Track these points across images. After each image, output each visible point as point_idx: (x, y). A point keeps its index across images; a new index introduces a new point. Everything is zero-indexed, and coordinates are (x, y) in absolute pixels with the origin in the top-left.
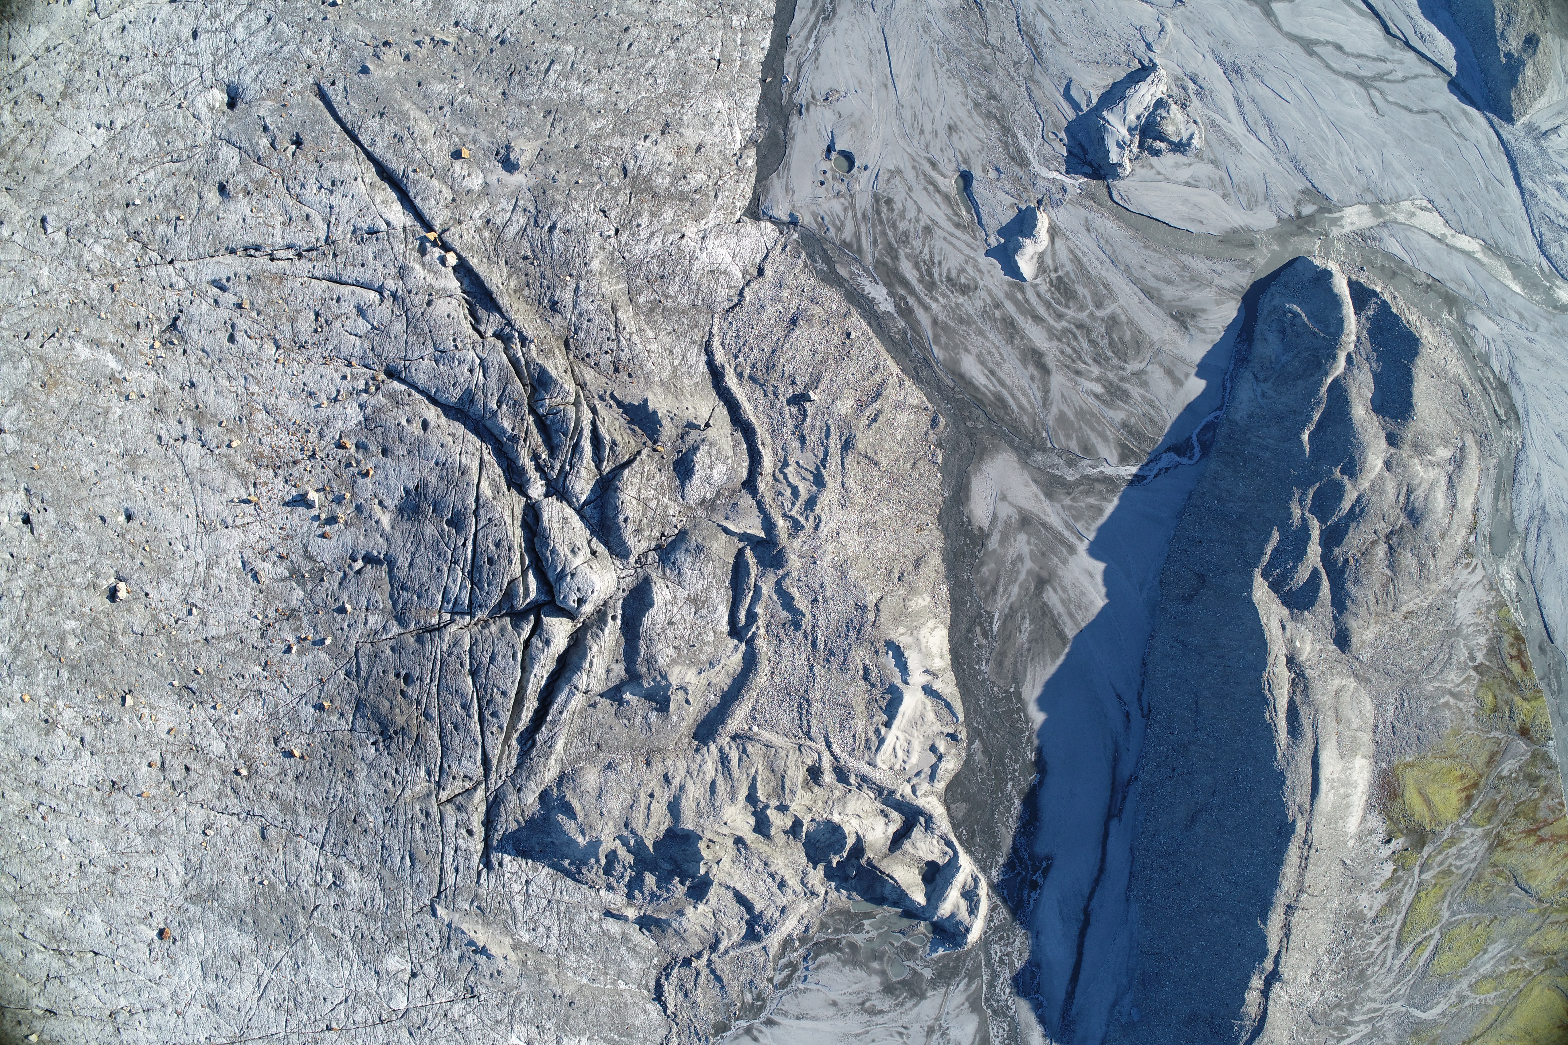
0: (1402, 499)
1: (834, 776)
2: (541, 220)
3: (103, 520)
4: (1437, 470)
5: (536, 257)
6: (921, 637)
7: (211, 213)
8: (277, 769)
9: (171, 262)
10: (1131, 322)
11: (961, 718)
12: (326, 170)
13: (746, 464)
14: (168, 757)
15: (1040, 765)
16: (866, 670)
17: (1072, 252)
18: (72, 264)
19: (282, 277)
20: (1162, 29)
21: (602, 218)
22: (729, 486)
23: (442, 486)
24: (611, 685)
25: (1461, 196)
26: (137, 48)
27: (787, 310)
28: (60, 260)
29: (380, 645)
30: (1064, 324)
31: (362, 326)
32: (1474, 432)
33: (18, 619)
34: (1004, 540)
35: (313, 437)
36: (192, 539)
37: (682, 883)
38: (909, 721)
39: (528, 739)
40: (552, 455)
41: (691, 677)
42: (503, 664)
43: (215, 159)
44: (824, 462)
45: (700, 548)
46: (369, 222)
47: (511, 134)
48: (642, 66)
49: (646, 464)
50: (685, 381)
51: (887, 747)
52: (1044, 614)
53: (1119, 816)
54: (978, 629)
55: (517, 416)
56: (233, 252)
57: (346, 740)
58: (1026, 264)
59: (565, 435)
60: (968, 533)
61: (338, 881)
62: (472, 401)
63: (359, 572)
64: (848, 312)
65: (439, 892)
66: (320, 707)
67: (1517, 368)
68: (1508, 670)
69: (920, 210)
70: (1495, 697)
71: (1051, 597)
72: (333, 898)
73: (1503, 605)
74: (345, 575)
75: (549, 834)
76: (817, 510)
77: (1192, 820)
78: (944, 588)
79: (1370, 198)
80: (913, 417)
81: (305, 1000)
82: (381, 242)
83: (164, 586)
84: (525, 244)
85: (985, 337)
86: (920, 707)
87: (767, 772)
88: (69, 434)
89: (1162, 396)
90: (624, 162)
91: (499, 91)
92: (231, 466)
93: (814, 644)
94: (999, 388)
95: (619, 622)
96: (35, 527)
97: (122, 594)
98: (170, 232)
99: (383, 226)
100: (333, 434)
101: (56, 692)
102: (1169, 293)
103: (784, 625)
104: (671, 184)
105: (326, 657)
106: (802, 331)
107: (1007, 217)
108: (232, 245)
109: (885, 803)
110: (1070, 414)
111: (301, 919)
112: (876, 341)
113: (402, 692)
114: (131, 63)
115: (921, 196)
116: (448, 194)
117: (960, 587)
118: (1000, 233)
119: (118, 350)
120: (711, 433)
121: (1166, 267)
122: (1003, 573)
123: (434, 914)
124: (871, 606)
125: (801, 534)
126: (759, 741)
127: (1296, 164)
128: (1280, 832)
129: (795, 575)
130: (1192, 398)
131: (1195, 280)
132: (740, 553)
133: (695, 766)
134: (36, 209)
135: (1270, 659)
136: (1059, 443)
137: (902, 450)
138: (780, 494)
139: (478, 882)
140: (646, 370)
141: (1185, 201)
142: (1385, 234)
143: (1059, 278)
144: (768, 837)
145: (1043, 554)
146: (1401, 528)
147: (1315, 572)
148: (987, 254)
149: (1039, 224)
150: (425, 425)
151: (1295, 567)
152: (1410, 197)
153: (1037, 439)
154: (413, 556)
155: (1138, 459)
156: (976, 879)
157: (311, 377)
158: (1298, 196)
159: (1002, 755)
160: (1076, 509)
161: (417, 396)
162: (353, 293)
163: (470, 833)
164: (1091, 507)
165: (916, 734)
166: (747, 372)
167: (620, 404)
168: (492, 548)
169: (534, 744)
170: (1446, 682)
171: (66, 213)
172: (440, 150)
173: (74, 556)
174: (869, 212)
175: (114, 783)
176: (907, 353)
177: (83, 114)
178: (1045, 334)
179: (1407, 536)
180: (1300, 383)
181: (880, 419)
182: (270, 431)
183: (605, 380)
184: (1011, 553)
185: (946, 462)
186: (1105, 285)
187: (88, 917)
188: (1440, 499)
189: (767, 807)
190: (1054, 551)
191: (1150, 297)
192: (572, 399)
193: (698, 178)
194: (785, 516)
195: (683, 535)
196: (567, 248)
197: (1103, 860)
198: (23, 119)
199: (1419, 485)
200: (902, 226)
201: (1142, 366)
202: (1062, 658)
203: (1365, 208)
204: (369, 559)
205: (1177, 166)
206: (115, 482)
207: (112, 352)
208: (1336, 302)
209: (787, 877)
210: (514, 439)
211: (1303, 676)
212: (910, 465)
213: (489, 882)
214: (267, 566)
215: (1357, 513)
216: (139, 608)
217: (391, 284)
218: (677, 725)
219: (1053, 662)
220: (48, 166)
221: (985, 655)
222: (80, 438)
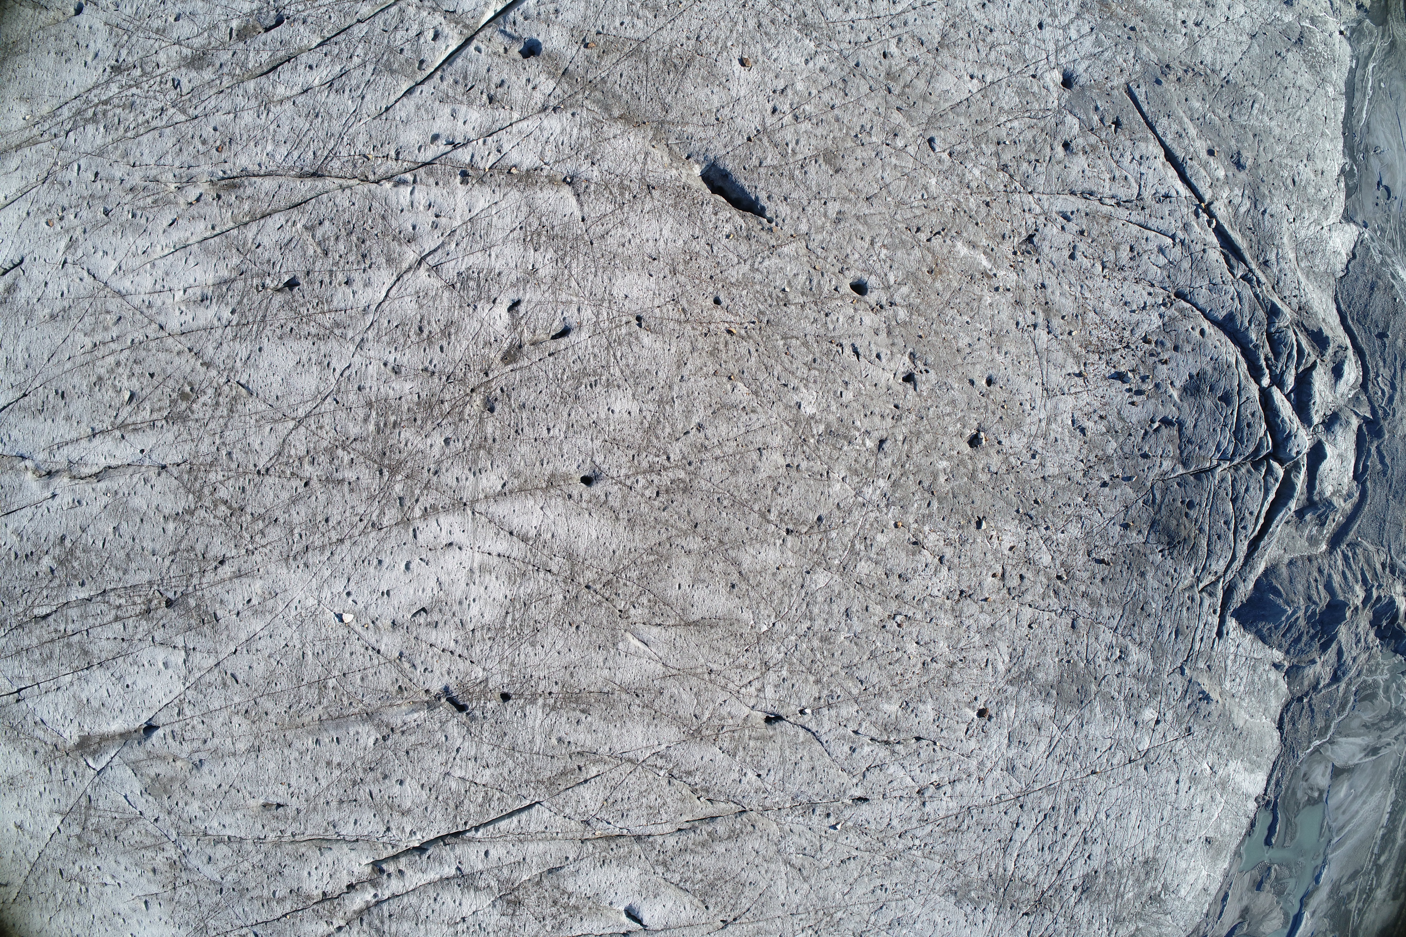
2: (1258, 206)
3: (972, 382)
5: (1255, 230)
7: (1060, 162)
8: (1088, 574)
9: (1031, 193)
12: (1136, 148)
13: (1361, 373)
14: (1010, 569)
18: (956, 180)
19: (1109, 218)
21: (1288, 210)
22: (1355, 386)
23: (1216, 374)
24: (1299, 509)
26: (998, 23)
28: (946, 174)
29: (1168, 482)
31: (1162, 260)
33: (899, 459)
35: (1127, 334)
36: (1039, 402)
39: (1252, 545)
40: (1274, 359)
42: (1252, 494)
43: (1062, 122)
45: (1345, 424)
46: (1166, 190)
49: (1320, 369)
55: (1258, 332)
56: (1073, 193)
57: (1140, 551)
61: (1124, 655)
62: (1232, 320)
63: (1157, 430)
65: (1187, 657)
66: (1124, 527)
72: (1118, 668)
74: (1146, 433)
81: (1081, 753)
82: (1172, 205)
83: (1015, 436)
84: (1249, 219)
88: (951, 313)
90: (1293, 176)
91: (1228, 114)
92: (1069, 349)
95: (1305, 468)
96: (919, 384)
97: (982, 442)
98: (1031, 171)
99: (1174, 194)
100: (1140, 333)
101: (925, 519)
105: (1130, 490)
108: (1075, 189)
111: (1094, 688)
113: (1187, 515)
114: (995, 34)
116: (1209, 179)
119: (989, 253)
120: (1348, 353)
123: (1182, 673)
134: (925, 130)
139: (1213, 647)
150: (1202, 332)
154: (1197, 420)
157: (1127, 291)
161: (1198, 312)
162: (1155, 237)
163: (1215, 612)
167: (1305, 330)
168: (1249, 417)
169: (1256, 548)
171: (951, 139)
172: (1202, 148)
173: (948, 409)
175: (962, 592)
177: (960, 64)
182: (1098, 327)
183: (1295, 314)
187: (921, 707)
192: (1288, 324)
198: (909, 54)
204: (1166, 422)
206: (984, 354)
207: (985, 253)
213: (1219, 647)
214: (1092, 425)
216: (994, 453)
217: (1180, 235)
220: (934, 98)
222: (958, 317)
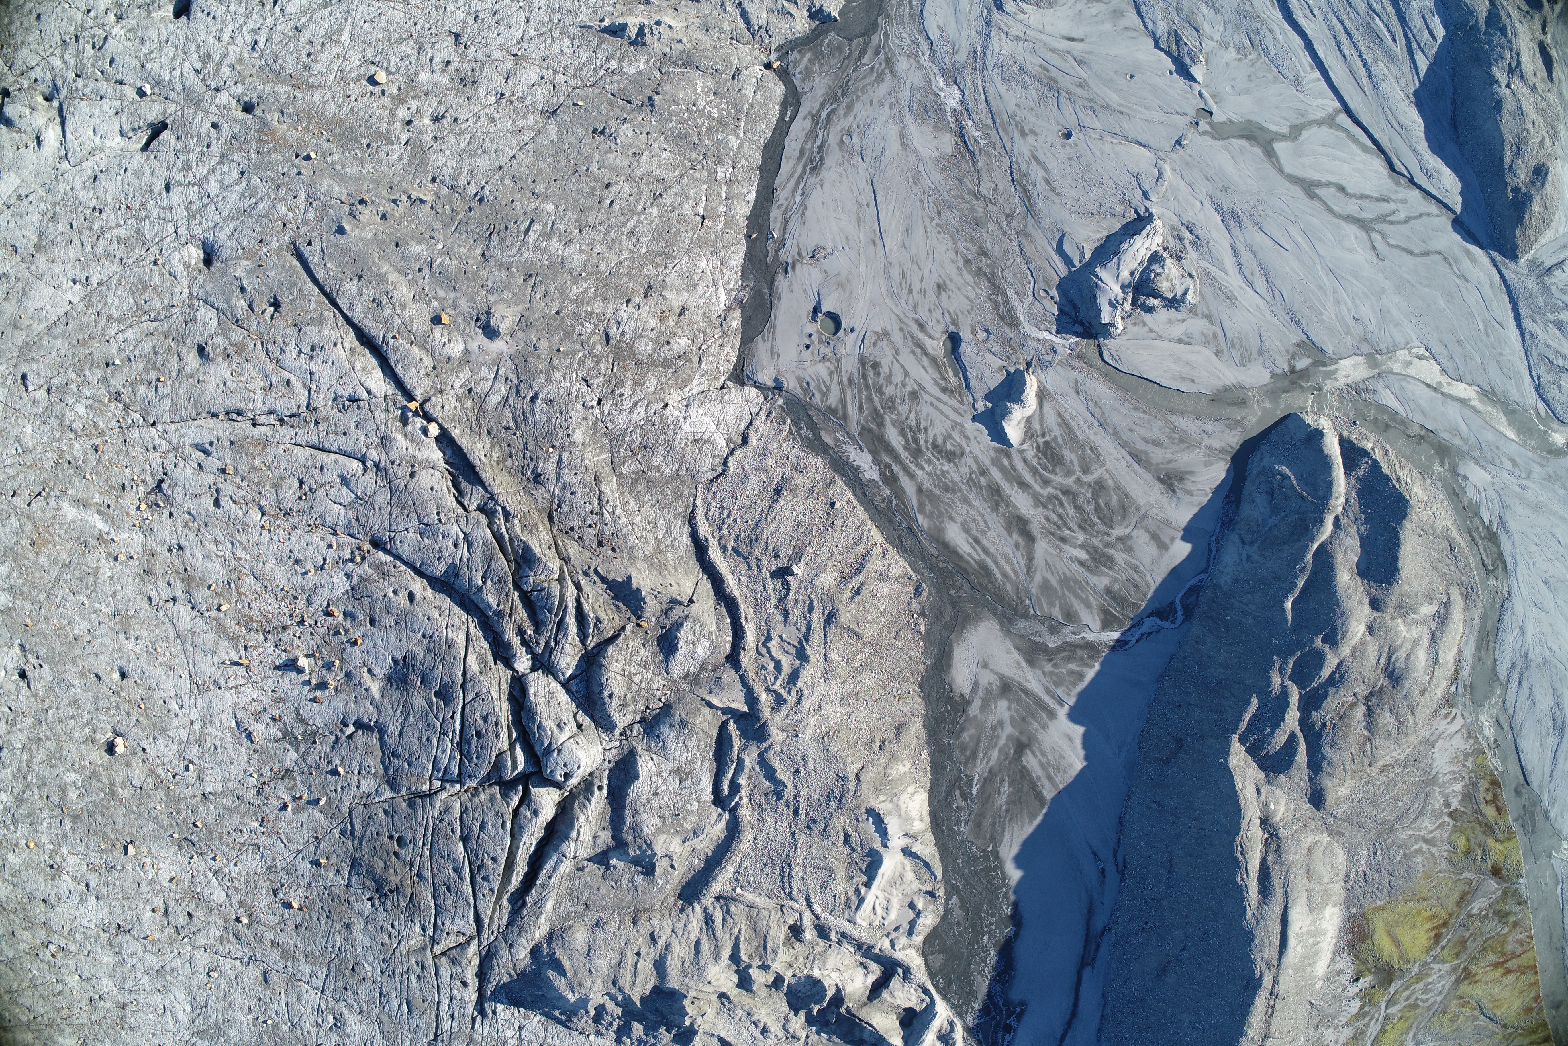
0: (1383, 661)
1: (815, 933)
2: (523, 390)
3: (98, 677)
4: (1420, 627)
5: (518, 428)
6: (901, 803)
7: (191, 376)
8: (277, 919)
9: (154, 424)
10: (1118, 487)
11: (940, 875)
12: (305, 334)
13: (730, 638)
14: (171, 903)
15: (1016, 919)
16: (847, 836)
17: (1060, 415)
18: (55, 423)
19: (264, 443)
20: (1160, 176)
21: (585, 388)
22: (712, 660)
23: (429, 658)
24: (598, 850)
25: (1460, 342)
26: (109, 199)
27: (771, 480)
28: (43, 418)
29: (373, 807)
30: (1050, 490)
31: (346, 496)
32: (1460, 584)
33: (19, 770)
34: (985, 706)
35: (301, 603)
36: (186, 698)
37: (668, 1031)
38: (889, 881)
39: (519, 899)
40: (537, 630)
41: (676, 846)
42: (493, 833)
43: (193, 320)
44: (806, 637)
45: (683, 723)
46: (350, 390)
47: (491, 298)
48: (624, 224)
49: (631, 640)
50: (669, 555)
51: (867, 906)
52: (1023, 777)
53: (1092, 964)
54: (957, 793)
55: (501, 592)
56: (215, 415)
57: (342, 895)
58: (1013, 430)
59: (550, 612)
60: (950, 700)
61: (339, 1023)
62: (457, 575)
63: (350, 737)
64: (833, 481)
65: (436, 1036)
66: (316, 863)
67: (1508, 517)
68: (1483, 814)
69: (906, 374)
70: (1468, 840)
71: (1031, 761)
72: (335, 1039)
73: (1480, 752)
74: (337, 739)
75: (540, 988)
76: (800, 684)
77: (1163, 971)
78: (925, 754)
79: (1366, 348)
80: (897, 587)
82: (362, 411)
83: (161, 742)
84: (507, 413)
85: (970, 505)
86: (899, 868)
87: (750, 932)
88: (60, 593)
89: (1147, 560)
90: (607, 328)
91: (479, 252)
92: (221, 629)
93: (796, 813)
94: (983, 556)
95: (605, 792)
96: (32, 682)
97: (120, 749)
98: (151, 394)
99: (364, 395)
100: (320, 602)
101: (60, 840)
102: (1157, 455)
103: (766, 795)
104: (654, 350)
105: (321, 816)
106: (787, 502)
107: (995, 380)
108: (214, 409)
109: (864, 955)
110: (1054, 582)
112: (860, 510)
113: (396, 854)
114: (104, 216)
115: (908, 360)
116: (428, 362)
117: (941, 752)
118: (987, 397)
119: (104, 511)
120: (694, 609)
121: (1156, 429)
122: (983, 738)
124: (852, 777)
125: (783, 708)
126: (742, 902)
127: (1291, 314)
128: (1247, 987)
129: (777, 747)
130: (1177, 562)
131: (1185, 441)
132: (724, 726)
133: (680, 926)
134: (15, 366)
135: (1244, 825)
136: (1042, 610)
137: (886, 619)
138: (763, 668)
139: (473, 1028)
140: (630, 545)
141: (1177, 360)
142: (1379, 386)
143: (1047, 443)
144: (750, 990)
145: (1024, 720)
146: (1381, 689)
147: (1293, 737)
148: (974, 419)
149: (1028, 389)
150: (411, 597)
151: (1272, 733)
152: (1407, 346)
153: (1020, 607)
154: (403, 725)
155: (1121, 624)
156: (951, 1024)
157: (297, 544)
158: (1292, 349)
159: (978, 911)
160: (1057, 675)
161: (403, 568)
162: (336, 462)
163: (465, 984)
164: (1072, 672)
165: (895, 892)
166: (731, 545)
167: (603, 580)
168: (480, 722)
169: (524, 904)
170: (1420, 829)
171: (46, 372)
172: (419, 315)
173: (71, 711)
174: (855, 377)
175: (119, 926)
176: (891, 522)
177: (58, 268)
178: (1030, 501)
179: (1387, 697)
180: (1286, 547)
181: (864, 592)
182: (258, 596)
183: (588, 554)
184: (992, 719)
185: (928, 631)
186: (1094, 450)
188: (1422, 657)
189: (749, 966)
190: (1034, 716)
191: (1139, 461)
192: (556, 576)
193: (682, 343)
194: (768, 689)
195: (667, 708)
196: (549, 419)
197: (1076, 1005)
199: (1401, 646)
200: (889, 391)
201: (1128, 531)
202: (1040, 818)
203: (1360, 359)
204: (359, 725)
205: (1170, 322)
206: (108, 641)
207: (99, 512)
208: (1326, 463)
209: (769, 1024)
210: (499, 614)
211: (1277, 836)
212: (892, 635)
213: (483, 1029)
214: (260, 727)
215: (1337, 679)
216: (136, 762)
217: (373, 455)
218: (663, 887)
219: (1031, 822)
220: (25, 322)
221: (964, 816)
222: (71, 597)
